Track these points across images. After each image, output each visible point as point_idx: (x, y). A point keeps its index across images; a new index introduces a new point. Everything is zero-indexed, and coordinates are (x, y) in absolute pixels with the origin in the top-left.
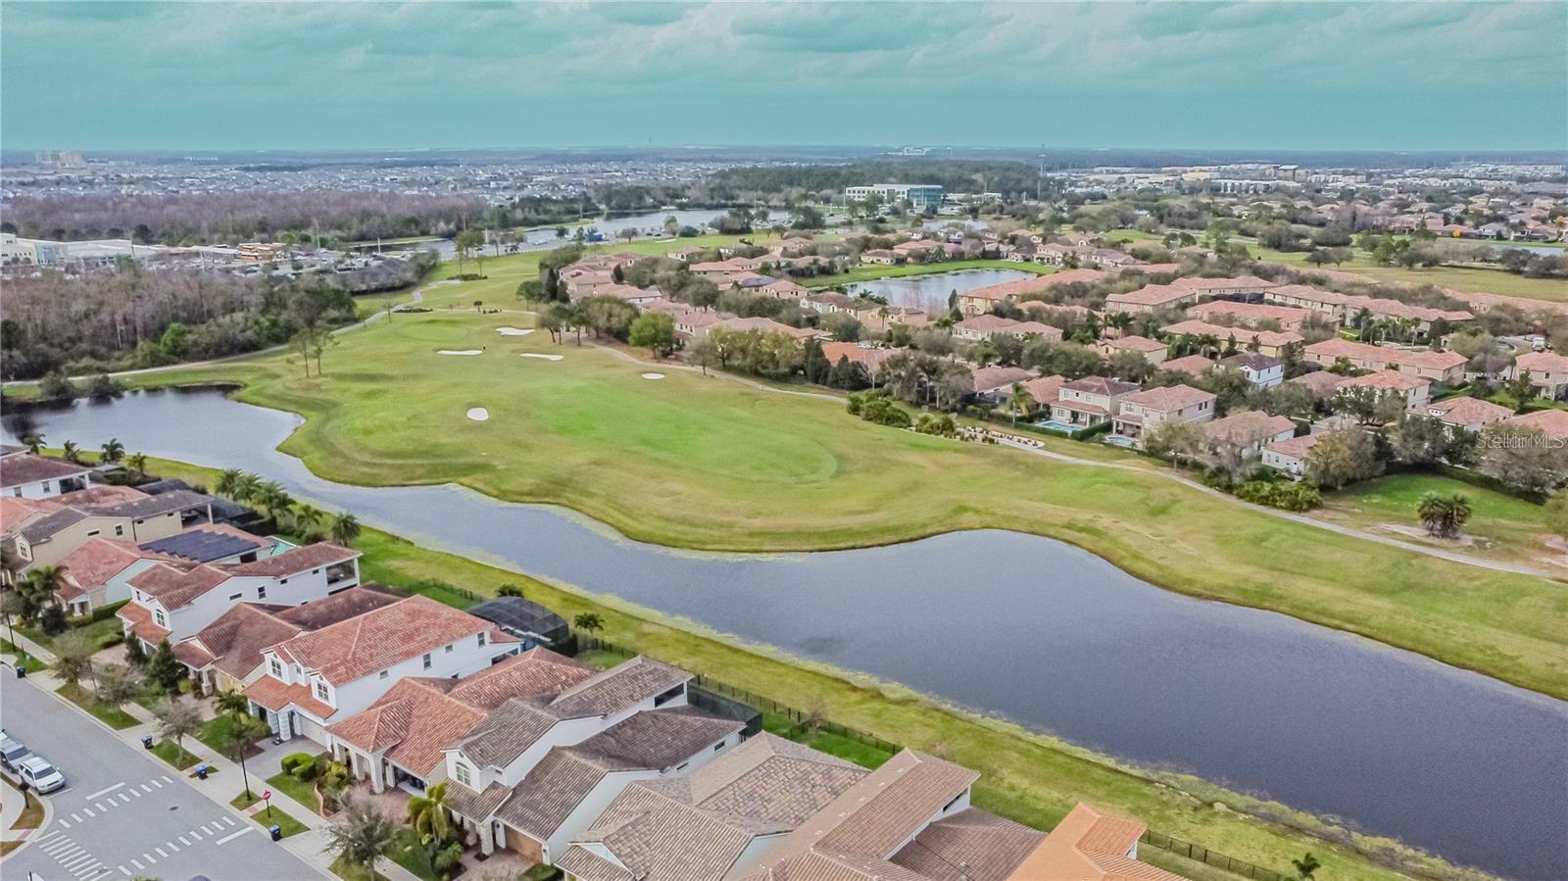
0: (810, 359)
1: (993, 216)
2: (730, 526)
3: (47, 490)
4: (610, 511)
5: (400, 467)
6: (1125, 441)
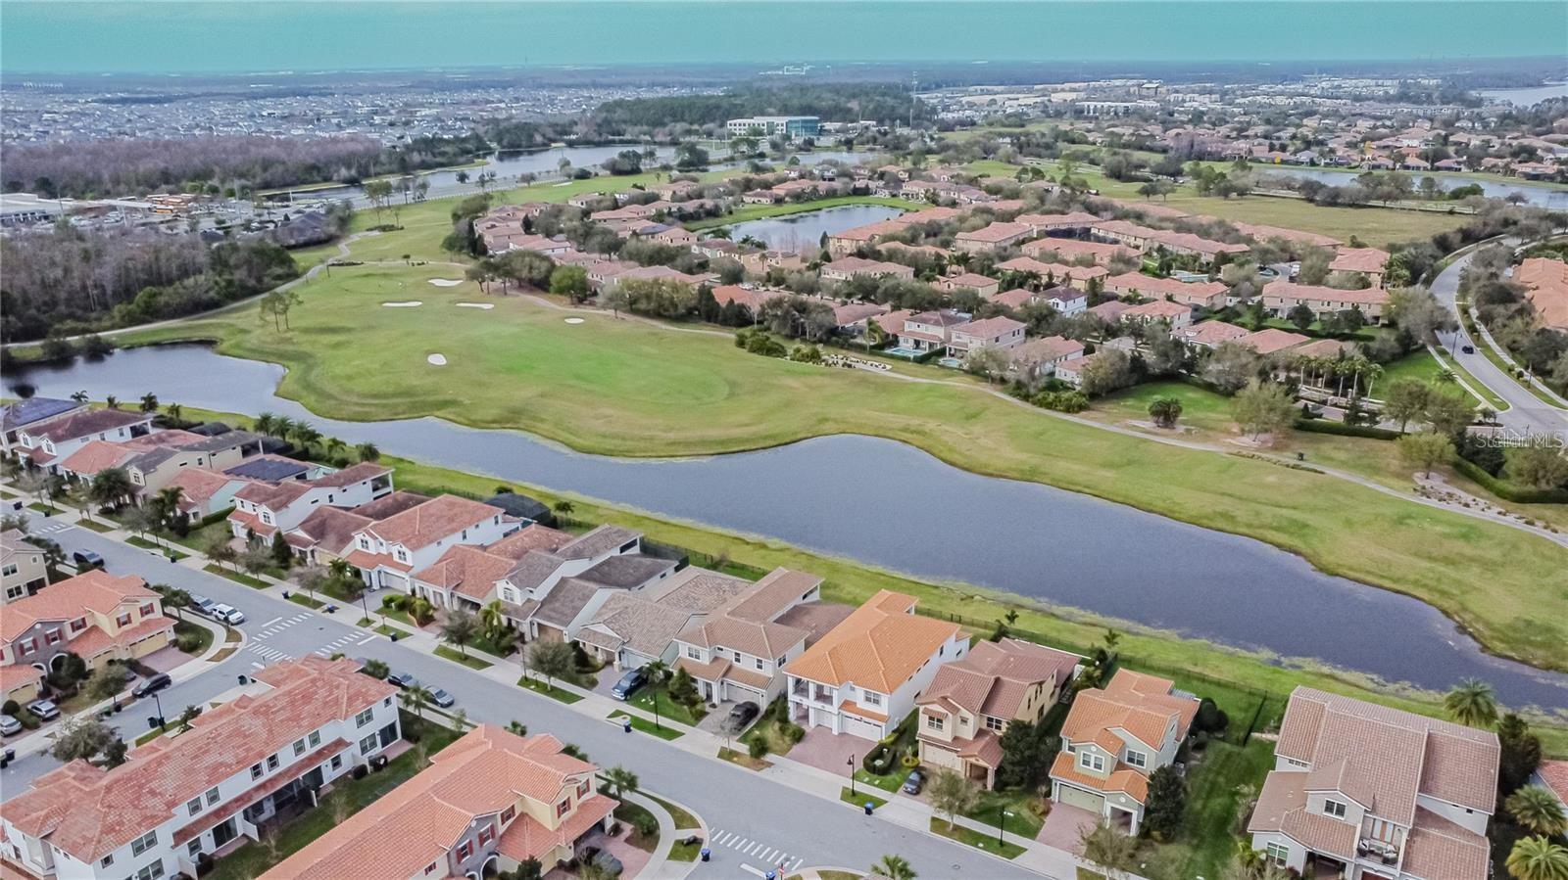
0: (704, 302)
1: (867, 146)
2: (652, 439)
3: (122, 434)
4: (560, 432)
5: (384, 406)
6: (954, 363)
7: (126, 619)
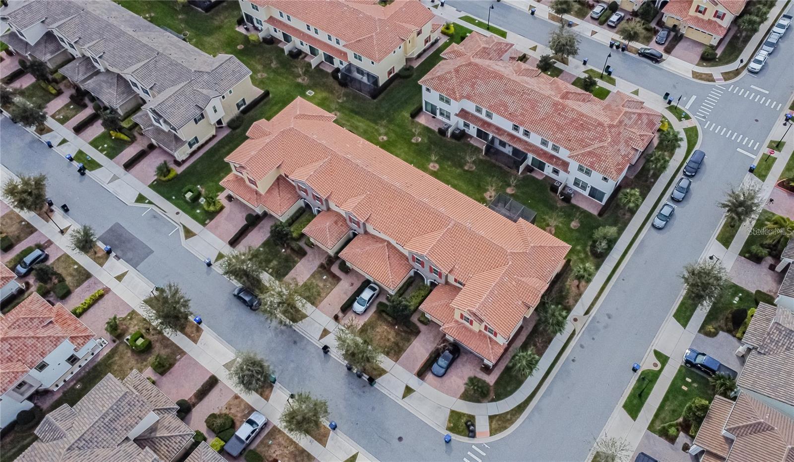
7: (702, 10)
